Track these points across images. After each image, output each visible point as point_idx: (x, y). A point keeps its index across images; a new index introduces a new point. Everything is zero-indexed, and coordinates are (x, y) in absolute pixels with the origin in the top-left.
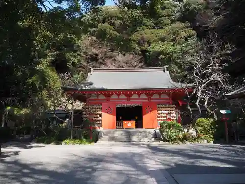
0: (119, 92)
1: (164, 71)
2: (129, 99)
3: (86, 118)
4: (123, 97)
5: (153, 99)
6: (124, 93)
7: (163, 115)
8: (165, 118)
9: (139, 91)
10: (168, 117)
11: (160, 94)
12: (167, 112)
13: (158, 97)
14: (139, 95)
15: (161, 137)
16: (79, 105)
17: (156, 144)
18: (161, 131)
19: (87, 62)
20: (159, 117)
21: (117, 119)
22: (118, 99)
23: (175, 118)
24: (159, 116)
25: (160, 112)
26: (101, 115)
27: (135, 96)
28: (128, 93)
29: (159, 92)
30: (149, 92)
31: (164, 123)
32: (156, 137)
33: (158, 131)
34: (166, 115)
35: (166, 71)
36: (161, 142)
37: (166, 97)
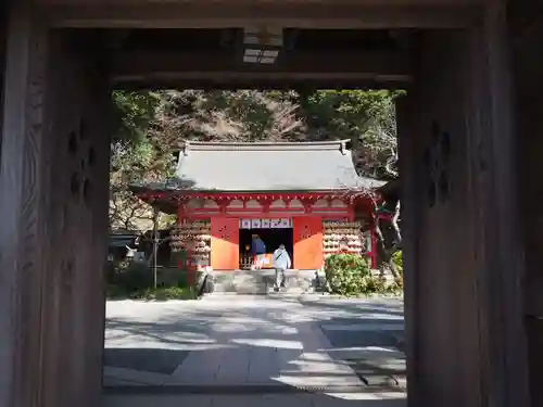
0: (245, 196)
1: (341, 149)
2: (266, 210)
3: (177, 247)
4: (253, 204)
5: (316, 210)
6: (255, 198)
7: (334, 243)
8: (334, 249)
9: (288, 195)
10: (343, 246)
11: (330, 200)
12: (339, 237)
13: (325, 205)
14: (287, 202)
15: (328, 285)
16: (164, 221)
17: (317, 297)
18: (329, 275)
20: (327, 247)
21: (242, 250)
22: (244, 209)
24: (326, 244)
25: (329, 237)
26: (208, 243)
27: (279, 204)
28: (266, 198)
29: (327, 196)
30: (307, 197)
31: (333, 257)
32: (318, 285)
33: (322, 273)
34: (337, 243)
35: (345, 151)
36: (326, 295)
37: (342, 205)
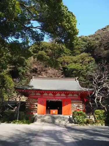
0: (48, 92)
1: (76, 80)
2: (54, 96)
3: (28, 107)
4: (51, 94)
5: (69, 97)
6: (51, 93)
7: (74, 107)
8: (76, 109)
9: (61, 92)
10: (78, 108)
11: (73, 94)
12: (77, 105)
13: (72, 96)
14: (61, 94)
15: (73, 121)
16: (24, 99)
17: (70, 125)
18: (73, 117)
19: (31, 73)
20: (72, 108)
21: (47, 108)
22: (48, 96)
23: (82, 109)
25: (73, 105)
26: (37, 106)
27: (58, 95)
28: (54, 92)
29: (73, 92)
30: (67, 93)
31: (75, 112)
32: (70, 121)
33: (71, 117)
34: (76, 107)
35: (77, 80)
36: (73, 124)
37: (77, 96)
